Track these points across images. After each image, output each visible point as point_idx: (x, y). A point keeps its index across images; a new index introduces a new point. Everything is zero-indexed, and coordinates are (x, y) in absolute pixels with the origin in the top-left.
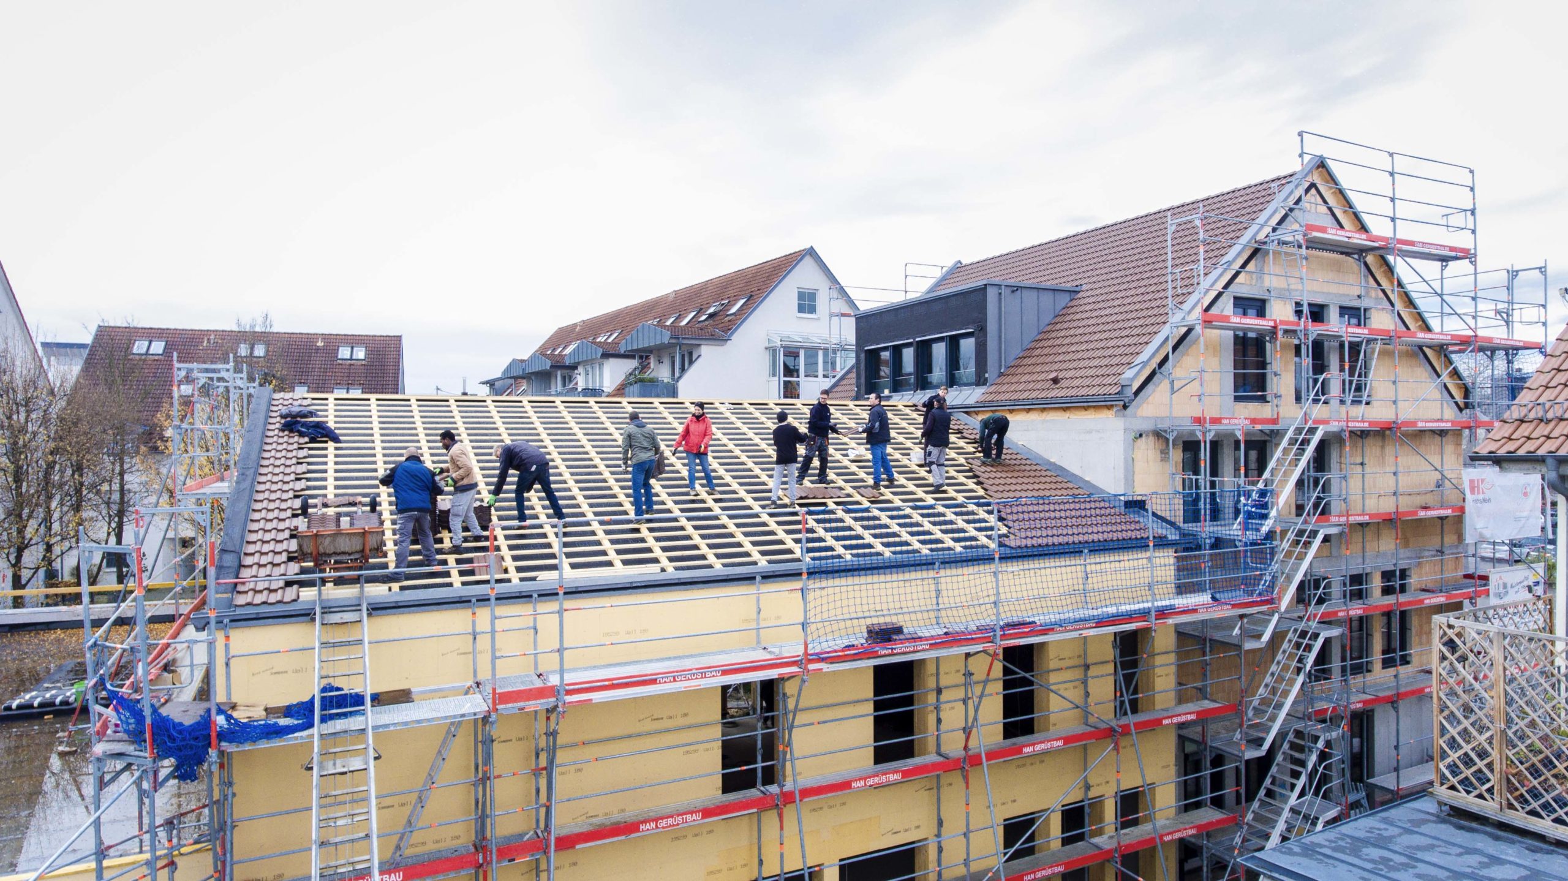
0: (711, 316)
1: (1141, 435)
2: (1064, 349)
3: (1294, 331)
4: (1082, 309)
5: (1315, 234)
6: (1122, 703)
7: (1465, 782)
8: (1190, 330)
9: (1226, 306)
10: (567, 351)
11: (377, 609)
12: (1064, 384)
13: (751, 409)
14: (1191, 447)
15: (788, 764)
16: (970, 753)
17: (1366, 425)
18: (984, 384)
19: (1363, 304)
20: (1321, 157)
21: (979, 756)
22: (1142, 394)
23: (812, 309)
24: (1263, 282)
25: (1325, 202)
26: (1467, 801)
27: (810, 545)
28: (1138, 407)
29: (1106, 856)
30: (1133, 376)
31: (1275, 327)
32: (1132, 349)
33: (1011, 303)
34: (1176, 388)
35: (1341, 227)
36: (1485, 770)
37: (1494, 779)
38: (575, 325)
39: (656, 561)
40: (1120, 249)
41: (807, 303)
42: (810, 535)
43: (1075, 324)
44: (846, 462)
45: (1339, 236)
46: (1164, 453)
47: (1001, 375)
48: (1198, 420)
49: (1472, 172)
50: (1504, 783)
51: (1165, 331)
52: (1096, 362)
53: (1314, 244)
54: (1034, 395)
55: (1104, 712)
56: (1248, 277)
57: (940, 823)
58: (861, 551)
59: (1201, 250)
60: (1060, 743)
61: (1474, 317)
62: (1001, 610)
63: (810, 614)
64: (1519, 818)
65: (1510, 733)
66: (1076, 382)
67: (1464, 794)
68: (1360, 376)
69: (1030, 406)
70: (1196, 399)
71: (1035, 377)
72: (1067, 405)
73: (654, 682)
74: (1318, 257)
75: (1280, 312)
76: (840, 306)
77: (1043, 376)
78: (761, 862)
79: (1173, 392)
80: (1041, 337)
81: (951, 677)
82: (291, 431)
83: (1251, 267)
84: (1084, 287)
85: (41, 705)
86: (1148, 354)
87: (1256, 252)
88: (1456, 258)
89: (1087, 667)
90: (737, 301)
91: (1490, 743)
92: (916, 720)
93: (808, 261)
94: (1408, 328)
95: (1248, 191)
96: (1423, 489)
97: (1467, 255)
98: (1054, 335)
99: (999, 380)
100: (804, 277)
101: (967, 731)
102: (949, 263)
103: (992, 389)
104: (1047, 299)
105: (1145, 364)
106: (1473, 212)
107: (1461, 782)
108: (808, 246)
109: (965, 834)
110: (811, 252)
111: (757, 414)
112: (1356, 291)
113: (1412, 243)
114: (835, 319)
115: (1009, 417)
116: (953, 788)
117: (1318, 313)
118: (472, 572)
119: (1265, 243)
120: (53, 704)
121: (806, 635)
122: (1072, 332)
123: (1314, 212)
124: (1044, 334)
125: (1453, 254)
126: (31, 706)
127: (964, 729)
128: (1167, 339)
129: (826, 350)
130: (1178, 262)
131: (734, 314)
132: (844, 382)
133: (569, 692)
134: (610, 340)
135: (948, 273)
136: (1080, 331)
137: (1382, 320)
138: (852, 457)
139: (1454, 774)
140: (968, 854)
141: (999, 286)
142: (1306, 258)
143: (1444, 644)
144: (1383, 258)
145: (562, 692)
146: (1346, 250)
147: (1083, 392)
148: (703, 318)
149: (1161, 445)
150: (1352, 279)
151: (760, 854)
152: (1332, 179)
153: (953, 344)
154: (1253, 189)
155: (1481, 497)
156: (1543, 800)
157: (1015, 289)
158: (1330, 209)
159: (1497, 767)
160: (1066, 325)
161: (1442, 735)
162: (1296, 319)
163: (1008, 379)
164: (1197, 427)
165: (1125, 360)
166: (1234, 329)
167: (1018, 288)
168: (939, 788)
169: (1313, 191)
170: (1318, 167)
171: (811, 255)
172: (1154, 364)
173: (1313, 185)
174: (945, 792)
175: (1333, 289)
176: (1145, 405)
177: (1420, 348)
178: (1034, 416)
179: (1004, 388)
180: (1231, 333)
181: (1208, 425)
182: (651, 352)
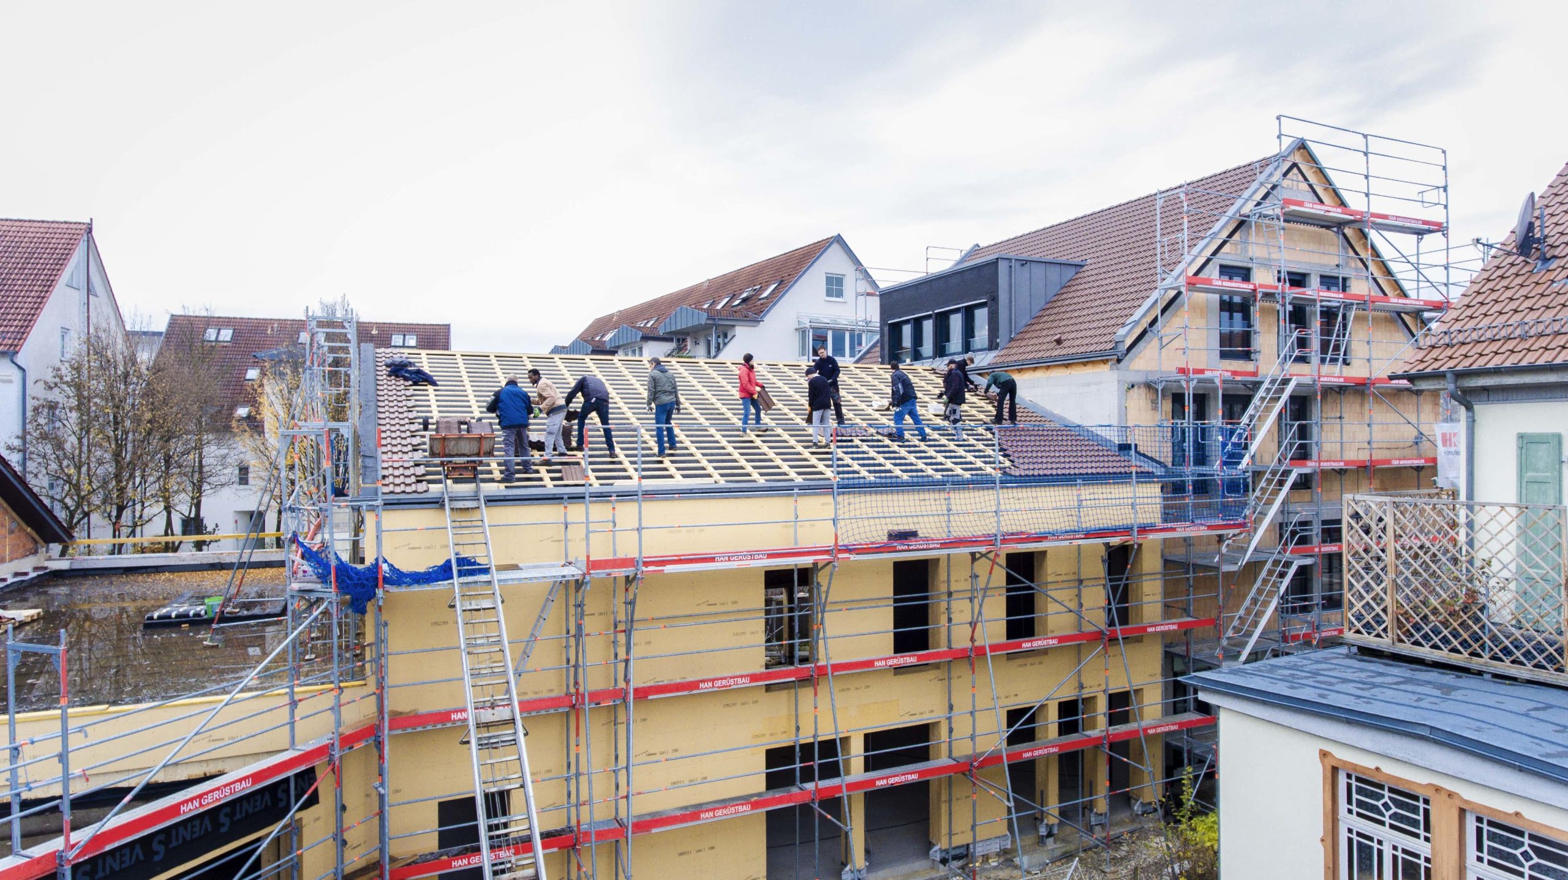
0: (744, 300)
1: (1133, 386)
2: (1068, 315)
3: (1273, 294)
4: (1085, 280)
5: (1293, 208)
6: (1110, 610)
7: (1367, 626)
8: (1179, 293)
9: (1212, 272)
10: (607, 338)
11: (492, 501)
12: (1065, 344)
13: (786, 369)
14: (1178, 399)
15: (821, 642)
16: (976, 644)
17: (1342, 380)
18: (996, 348)
19: (1341, 273)
20: (1302, 139)
21: (983, 648)
22: (1134, 350)
23: (840, 294)
24: (1247, 251)
25: (1306, 179)
26: (1369, 640)
27: (841, 469)
28: (1132, 360)
29: (1097, 743)
30: (1126, 334)
31: (1255, 290)
32: (1127, 312)
33: (1022, 275)
34: (1164, 343)
35: (1321, 202)
36: (1382, 614)
37: (1388, 620)
38: (611, 316)
39: (709, 476)
40: (1123, 227)
41: (834, 286)
42: (840, 462)
43: (1079, 294)
44: (870, 411)
45: (1317, 210)
46: (1154, 402)
47: (1011, 340)
48: (1182, 371)
49: (1444, 152)
50: (1395, 622)
51: (1155, 295)
52: (1095, 325)
53: (1291, 218)
54: (1040, 355)
55: (1096, 617)
56: (1233, 247)
57: (951, 708)
58: (883, 475)
59: (1186, 220)
60: (1055, 642)
61: (1446, 285)
62: (1001, 519)
63: (840, 512)
64: (1406, 649)
65: (1399, 581)
66: (1077, 342)
67: (1366, 635)
68: (1338, 336)
69: (1036, 365)
70: (1181, 352)
71: (1041, 340)
72: (1068, 362)
73: (712, 560)
74: (1299, 230)
75: (1263, 278)
76: (863, 286)
77: (1048, 339)
78: (798, 729)
79: (1162, 347)
80: (1048, 306)
81: (959, 581)
82: (397, 376)
83: (1236, 237)
84: (1089, 262)
85: (177, 616)
86: (1140, 314)
87: (1241, 224)
88: (1430, 231)
89: (1081, 581)
90: (768, 286)
91: (1385, 593)
92: (930, 611)
93: (835, 248)
94: (1385, 294)
95: (1238, 172)
96: (1402, 445)
97: (1440, 228)
98: (1059, 304)
99: (1010, 345)
100: (832, 262)
101: (973, 625)
102: (967, 247)
103: (1003, 352)
104: (1054, 273)
105: (1137, 323)
106: (1445, 189)
107: (1364, 626)
108: (835, 234)
109: (971, 713)
110: (839, 240)
111: (791, 373)
112: (1335, 261)
113: (1385, 217)
114: (861, 299)
115: (1017, 378)
116: (962, 677)
117: (1298, 280)
118: (561, 479)
119: (1248, 216)
120: (187, 616)
121: (836, 529)
122: (1075, 300)
123: (1295, 189)
124: (1050, 304)
125: (1426, 227)
126: (169, 617)
127: (970, 623)
128: (1156, 301)
129: (852, 331)
130: (1165, 232)
131: (766, 298)
132: (869, 356)
133: (646, 564)
134: (649, 325)
135: (966, 255)
136: (1083, 299)
137: (1360, 287)
138: (876, 407)
139: (1359, 619)
140: (974, 729)
141: (1010, 260)
142: (1283, 229)
143: (1352, 517)
144: (1361, 231)
145: (641, 563)
146: (1327, 224)
147: (1082, 349)
148: (737, 302)
149: (1152, 396)
150: (1333, 250)
151: (797, 721)
152: (1312, 158)
153: (969, 314)
154: (1242, 170)
155: (1453, 449)
156: (1423, 632)
157: (1024, 263)
158: (1311, 186)
159: (1390, 611)
160: (1070, 295)
161: (1350, 590)
162: (1276, 284)
163: (1017, 344)
164: (1182, 377)
165: (1120, 321)
166: (1221, 292)
167: (1027, 261)
168: (950, 678)
169: (1295, 170)
170: (1299, 148)
171: (838, 242)
172: (1145, 323)
173: (1295, 165)
174: (955, 682)
175: (1316, 259)
176: (1137, 360)
177: (1399, 314)
178: (1039, 374)
179: (1014, 351)
180: (1217, 296)
181: (1191, 375)
182: (688, 334)
